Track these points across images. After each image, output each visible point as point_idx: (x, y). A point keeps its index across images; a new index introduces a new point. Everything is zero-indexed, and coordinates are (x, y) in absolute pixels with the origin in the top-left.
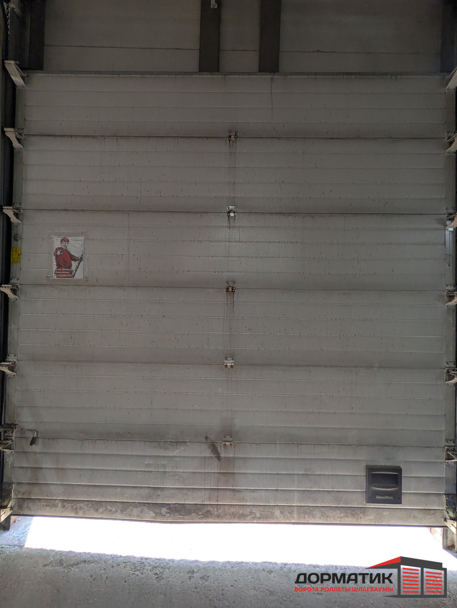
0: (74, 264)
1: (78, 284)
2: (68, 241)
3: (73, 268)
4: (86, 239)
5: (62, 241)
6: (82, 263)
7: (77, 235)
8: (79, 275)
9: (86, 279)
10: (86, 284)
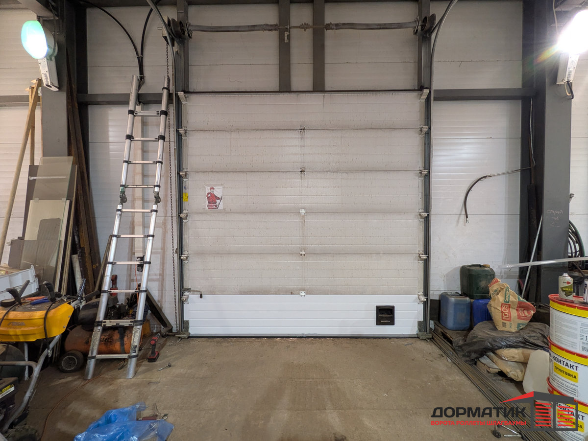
1: (220, 212)
2: (214, 189)
4: (223, 188)
7: (218, 185)
9: (224, 209)
10: (225, 212)
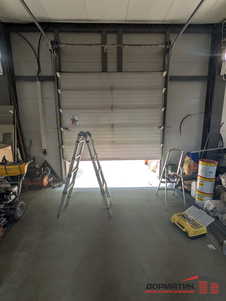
0: (76, 122)
3: (76, 123)
5: (73, 116)
6: (78, 122)
7: (76, 115)
8: (78, 124)
10: (79, 126)
